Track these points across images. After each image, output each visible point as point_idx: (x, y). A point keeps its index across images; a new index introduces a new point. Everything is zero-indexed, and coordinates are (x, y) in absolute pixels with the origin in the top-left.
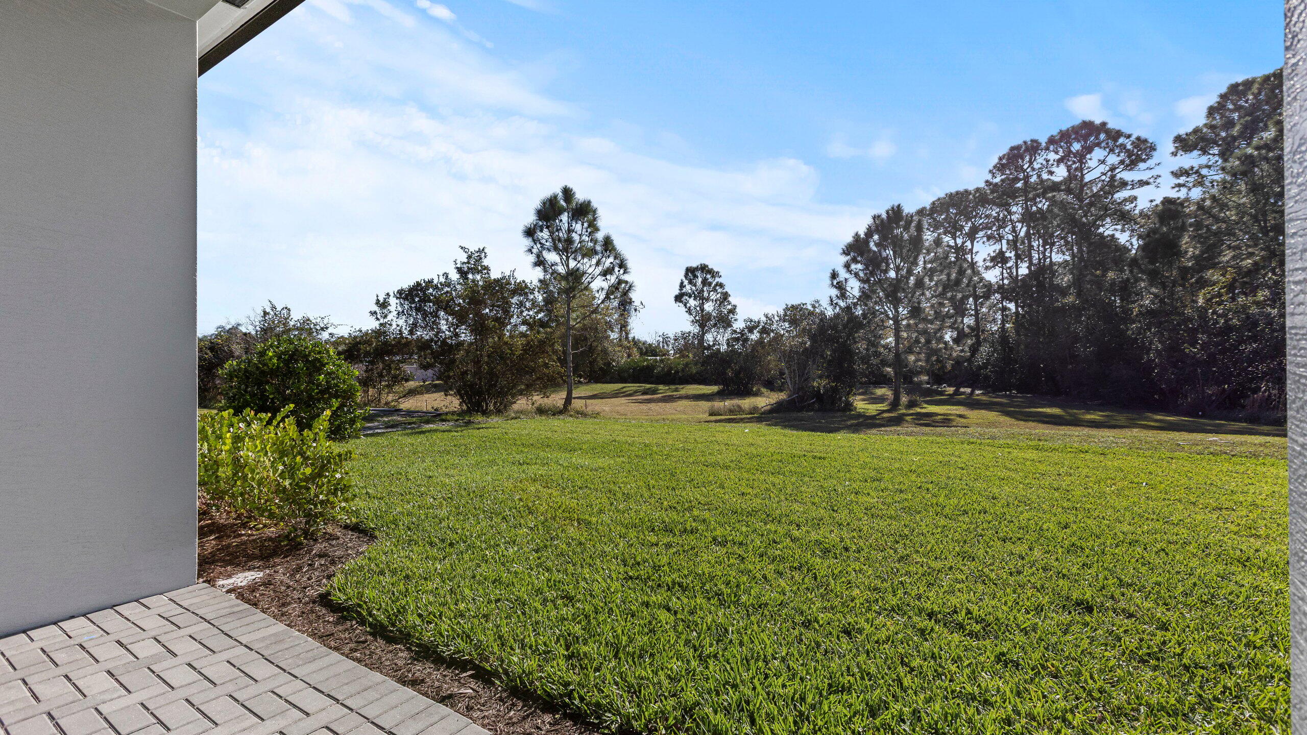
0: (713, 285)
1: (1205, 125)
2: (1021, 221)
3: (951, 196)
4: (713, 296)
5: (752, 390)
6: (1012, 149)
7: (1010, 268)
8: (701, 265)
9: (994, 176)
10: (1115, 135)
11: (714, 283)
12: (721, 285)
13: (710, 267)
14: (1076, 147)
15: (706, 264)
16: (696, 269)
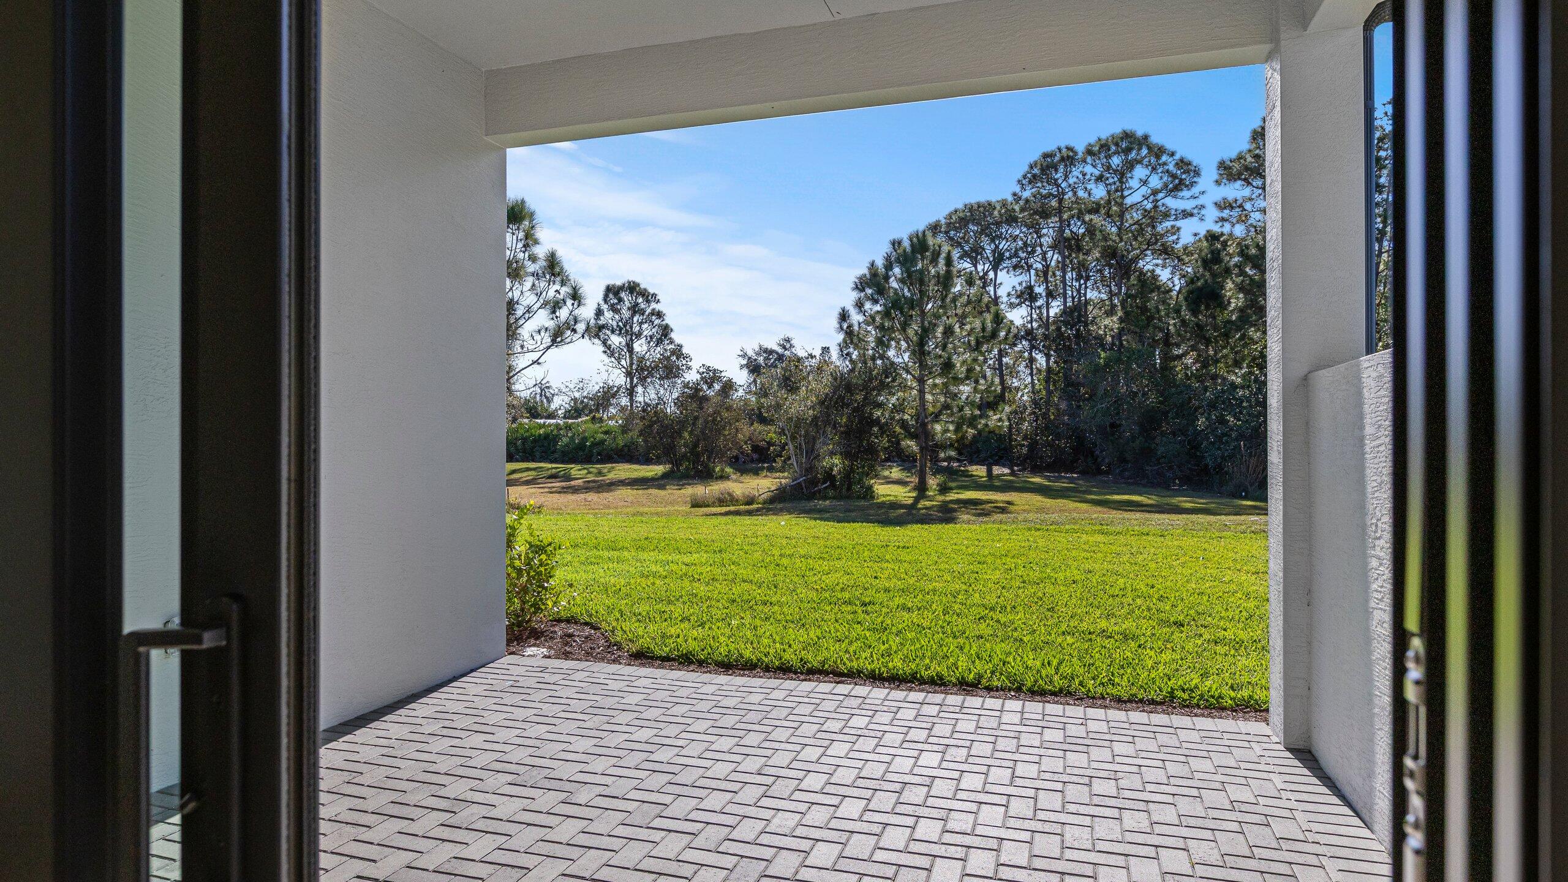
0: (647, 313)
1: (1250, 151)
2: (1053, 247)
3: (970, 208)
4: (647, 329)
5: (714, 471)
6: (1046, 156)
7: (1039, 308)
8: (629, 282)
9: (1023, 189)
10: (1158, 151)
11: (648, 311)
12: (659, 315)
13: (642, 286)
14: (1116, 161)
15: (637, 280)
16: (621, 288)
